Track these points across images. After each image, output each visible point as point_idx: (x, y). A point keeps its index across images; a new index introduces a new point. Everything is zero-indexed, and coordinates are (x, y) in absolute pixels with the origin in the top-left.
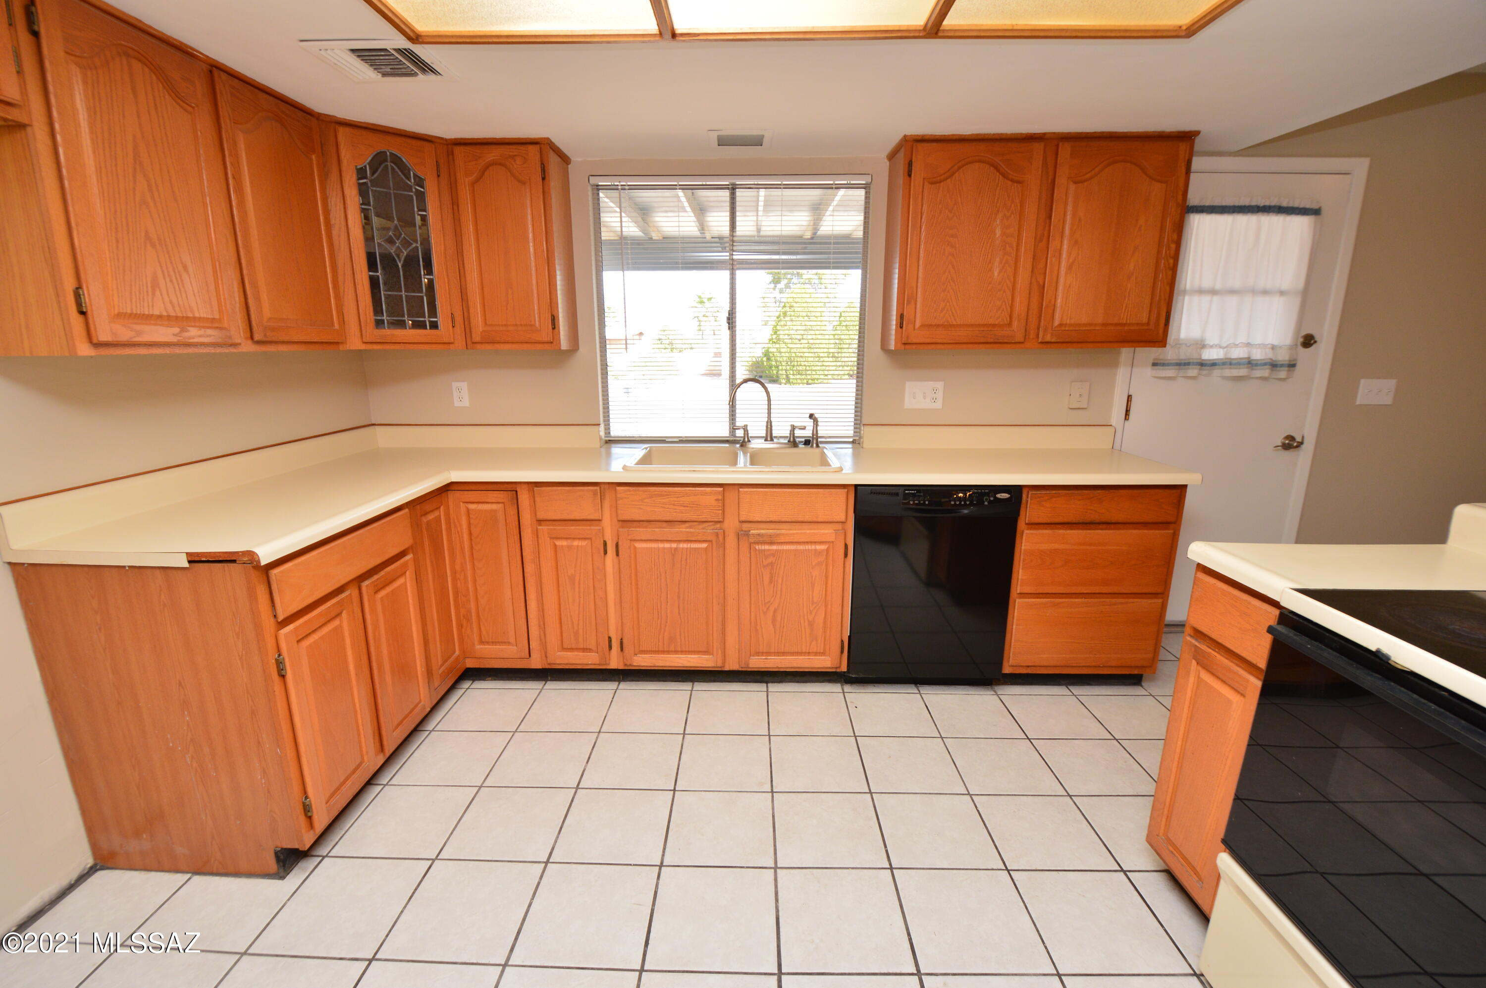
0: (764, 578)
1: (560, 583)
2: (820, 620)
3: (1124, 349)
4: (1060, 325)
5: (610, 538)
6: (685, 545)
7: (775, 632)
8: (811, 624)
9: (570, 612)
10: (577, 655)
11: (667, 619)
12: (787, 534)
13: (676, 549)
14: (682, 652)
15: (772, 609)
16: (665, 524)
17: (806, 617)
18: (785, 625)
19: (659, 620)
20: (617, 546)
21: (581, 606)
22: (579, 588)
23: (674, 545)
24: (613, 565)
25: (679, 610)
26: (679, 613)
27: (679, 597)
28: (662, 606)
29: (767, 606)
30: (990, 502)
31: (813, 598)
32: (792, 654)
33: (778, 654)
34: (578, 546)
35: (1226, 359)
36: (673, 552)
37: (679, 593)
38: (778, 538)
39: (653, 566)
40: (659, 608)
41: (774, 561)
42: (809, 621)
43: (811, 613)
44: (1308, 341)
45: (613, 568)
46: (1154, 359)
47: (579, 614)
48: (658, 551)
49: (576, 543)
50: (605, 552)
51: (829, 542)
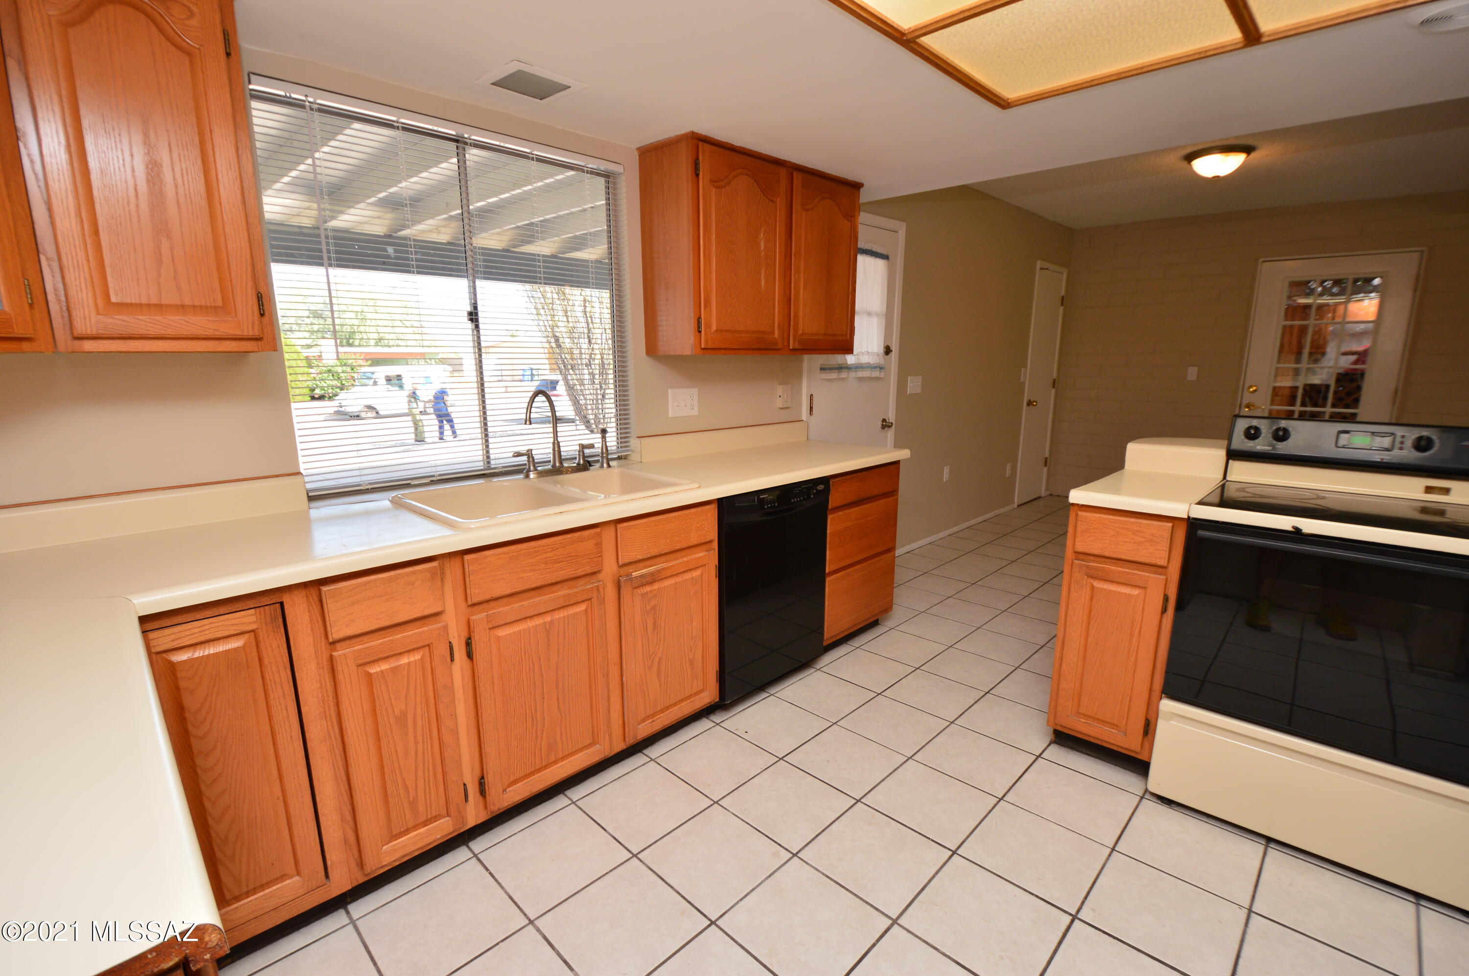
0: (648, 626)
1: (381, 733)
2: (699, 655)
3: (806, 356)
4: (802, 334)
5: (456, 635)
6: (561, 614)
7: (660, 686)
8: (691, 663)
9: (401, 773)
10: (416, 835)
11: (544, 723)
12: (667, 568)
13: (551, 623)
14: (564, 758)
15: (657, 660)
16: (532, 593)
17: (687, 657)
18: (669, 674)
19: (535, 728)
20: (468, 644)
21: (420, 755)
22: (415, 728)
23: (548, 618)
24: (462, 675)
25: (558, 704)
26: (559, 707)
27: (557, 686)
28: (538, 707)
29: (652, 658)
30: (814, 494)
31: (692, 633)
32: (675, 704)
33: (662, 711)
34: (409, 663)
35: (859, 364)
36: (547, 627)
37: (557, 681)
38: (659, 575)
39: (523, 655)
40: (533, 709)
41: (656, 603)
42: (689, 660)
43: (691, 650)
44: (888, 351)
45: (463, 679)
46: (821, 365)
47: (416, 769)
48: (529, 632)
49: (404, 660)
50: (452, 660)
51: (701, 566)
